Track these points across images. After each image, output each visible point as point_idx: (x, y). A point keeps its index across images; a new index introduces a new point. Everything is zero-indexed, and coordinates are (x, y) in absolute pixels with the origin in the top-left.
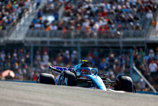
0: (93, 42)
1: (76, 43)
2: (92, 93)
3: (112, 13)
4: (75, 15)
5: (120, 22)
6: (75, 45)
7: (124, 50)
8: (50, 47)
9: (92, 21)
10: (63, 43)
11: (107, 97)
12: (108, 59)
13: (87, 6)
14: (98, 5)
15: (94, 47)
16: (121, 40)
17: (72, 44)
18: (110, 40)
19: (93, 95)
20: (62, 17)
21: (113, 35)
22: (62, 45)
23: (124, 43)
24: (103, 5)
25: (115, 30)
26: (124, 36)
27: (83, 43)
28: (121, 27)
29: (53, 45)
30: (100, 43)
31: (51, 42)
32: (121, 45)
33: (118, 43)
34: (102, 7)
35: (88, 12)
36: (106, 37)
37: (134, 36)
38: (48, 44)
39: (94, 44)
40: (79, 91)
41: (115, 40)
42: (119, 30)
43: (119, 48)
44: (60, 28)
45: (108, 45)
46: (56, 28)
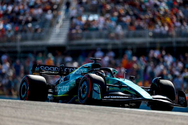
3: (8, 15)
5: (17, 24)
16: (19, 44)
18: (7, 44)
23: (22, 47)
26: (23, 40)
32: (19, 49)
33: (15, 47)
37: (33, 39)
42: (16, 33)
43: (16, 52)
45: (4, 50)
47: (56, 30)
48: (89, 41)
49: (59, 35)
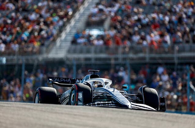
0: (144, 58)
1: (124, 59)
2: (146, 116)
5: (174, 35)
6: (123, 62)
7: (179, 67)
8: (95, 65)
9: (143, 34)
10: (109, 59)
11: (162, 120)
13: (136, 18)
14: (149, 16)
15: (145, 64)
16: (176, 55)
17: (120, 61)
18: (164, 55)
19: (147, 118)
21: (167, 50)
22: (108, 62)
23: (179, 58)
24: (155, 15)
26: (179, 51)
27: (132, 59)
29: (98, 62)
30: (151, 58)
31: (97, 59)
32: (176, 61)
33: (172, 59)
34: (154, 18)
38: (93, 62)
39: (145, 60)
40: (130, 114)
41: (169, 55)
43: (173, 64)
45: (160, 61)
46: (101, 42)
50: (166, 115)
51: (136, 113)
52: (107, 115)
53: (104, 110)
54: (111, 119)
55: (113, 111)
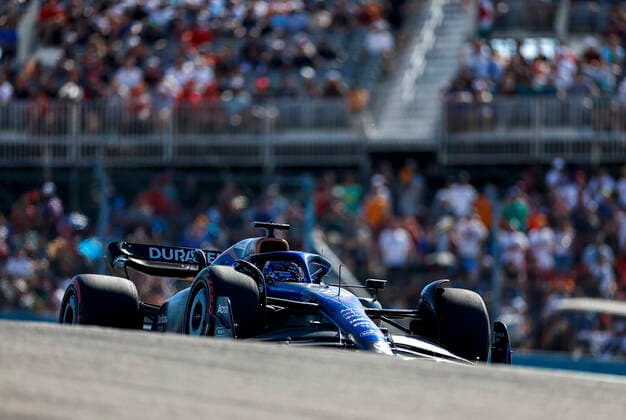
0: (157, 149)
1: (89, 150)
2: (154, 351)
3: (230, 34)
4: (82, 41)
5: (261, 69)
6: (85, 162)
9: (153, 63)
10: (37, 151)
11: (212, 365)
12: (215, 215)
15: (161, 169)
16: (269, 139)
17: (73, 158)
18: (225, 139)
19: (157, 357)
20: (33, 49)
22: (32, 160)
23: (279, 150)
25: (244, 99)
26: (281, 125)
27: (112, 152)
28: (268, 89)
30: (183, 150)
32: (268, 160)
33: (255, 150)
35: (137, 28)
36: (209, 129)
37: (321, 123)
39: (161, 154)
40: (101, 343)
41: (244, 139)
42: (259, 98)
43: (258, 169)
44: (20, 94)
45: (214, 160)
47: (402, 91)
48: (520, 134)
49: (412, 110)
50: (224, 349)
51: (120, 340)
52: (18, 347)
53: (10, 329)
54: (33, 358)
55: (40, 332)
